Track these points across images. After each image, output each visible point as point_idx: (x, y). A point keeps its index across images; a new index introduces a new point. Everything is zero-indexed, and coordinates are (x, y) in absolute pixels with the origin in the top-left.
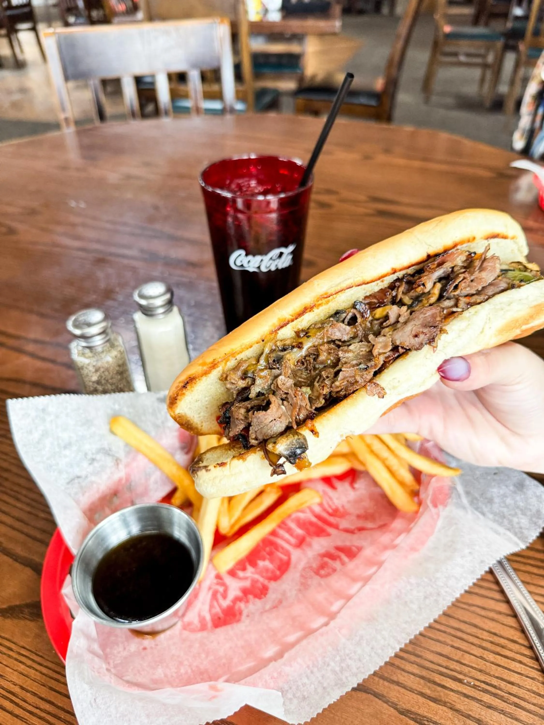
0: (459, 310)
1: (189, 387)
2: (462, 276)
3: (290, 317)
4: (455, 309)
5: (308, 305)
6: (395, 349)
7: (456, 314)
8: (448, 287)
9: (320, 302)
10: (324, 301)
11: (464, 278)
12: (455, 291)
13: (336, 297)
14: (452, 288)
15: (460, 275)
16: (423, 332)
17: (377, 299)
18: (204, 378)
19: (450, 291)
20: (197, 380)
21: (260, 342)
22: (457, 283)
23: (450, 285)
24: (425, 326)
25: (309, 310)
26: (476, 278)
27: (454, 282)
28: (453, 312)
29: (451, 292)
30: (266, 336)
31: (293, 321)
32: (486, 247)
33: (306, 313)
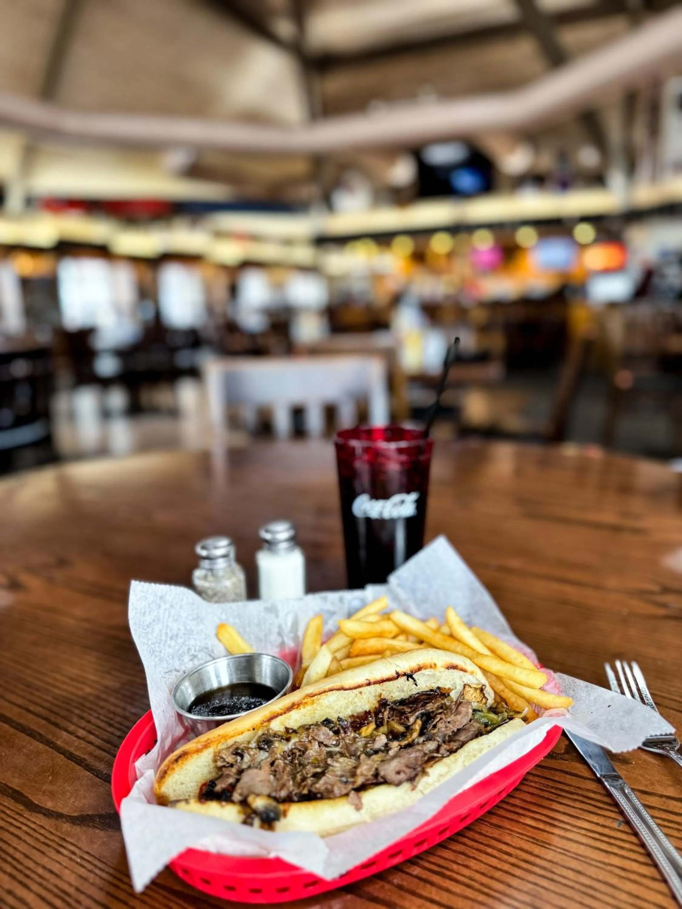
0: (439, 755)
1: (180, 762)
2: (439, 717)
3: (280, 711)
4: (435, 755)
5: (296, 702)
6: (376, 775)
7: (437, 759)
8: (429, 725)
9: (306, 700)
10: (309, 700)
11: (441, 719)
12: (434, 730)
13: (320, 699)
14: (431, 727)
15: (438, 716)
16: (404, 772)
17: (360, 720)
18: (195, 756)
19: (429, 729)
20: (189, 756)
21: (251, 730)
22: (435, 723)
23: (429, 724)
24: (408, 767)
25: (296, 706)
26: (453, 721)
27: (433, 722)
28: (433, 758)
29: (431, 730)
30: (257, 726)
31: (281, 715)
32: (461, 693)
33: (294, 709)
